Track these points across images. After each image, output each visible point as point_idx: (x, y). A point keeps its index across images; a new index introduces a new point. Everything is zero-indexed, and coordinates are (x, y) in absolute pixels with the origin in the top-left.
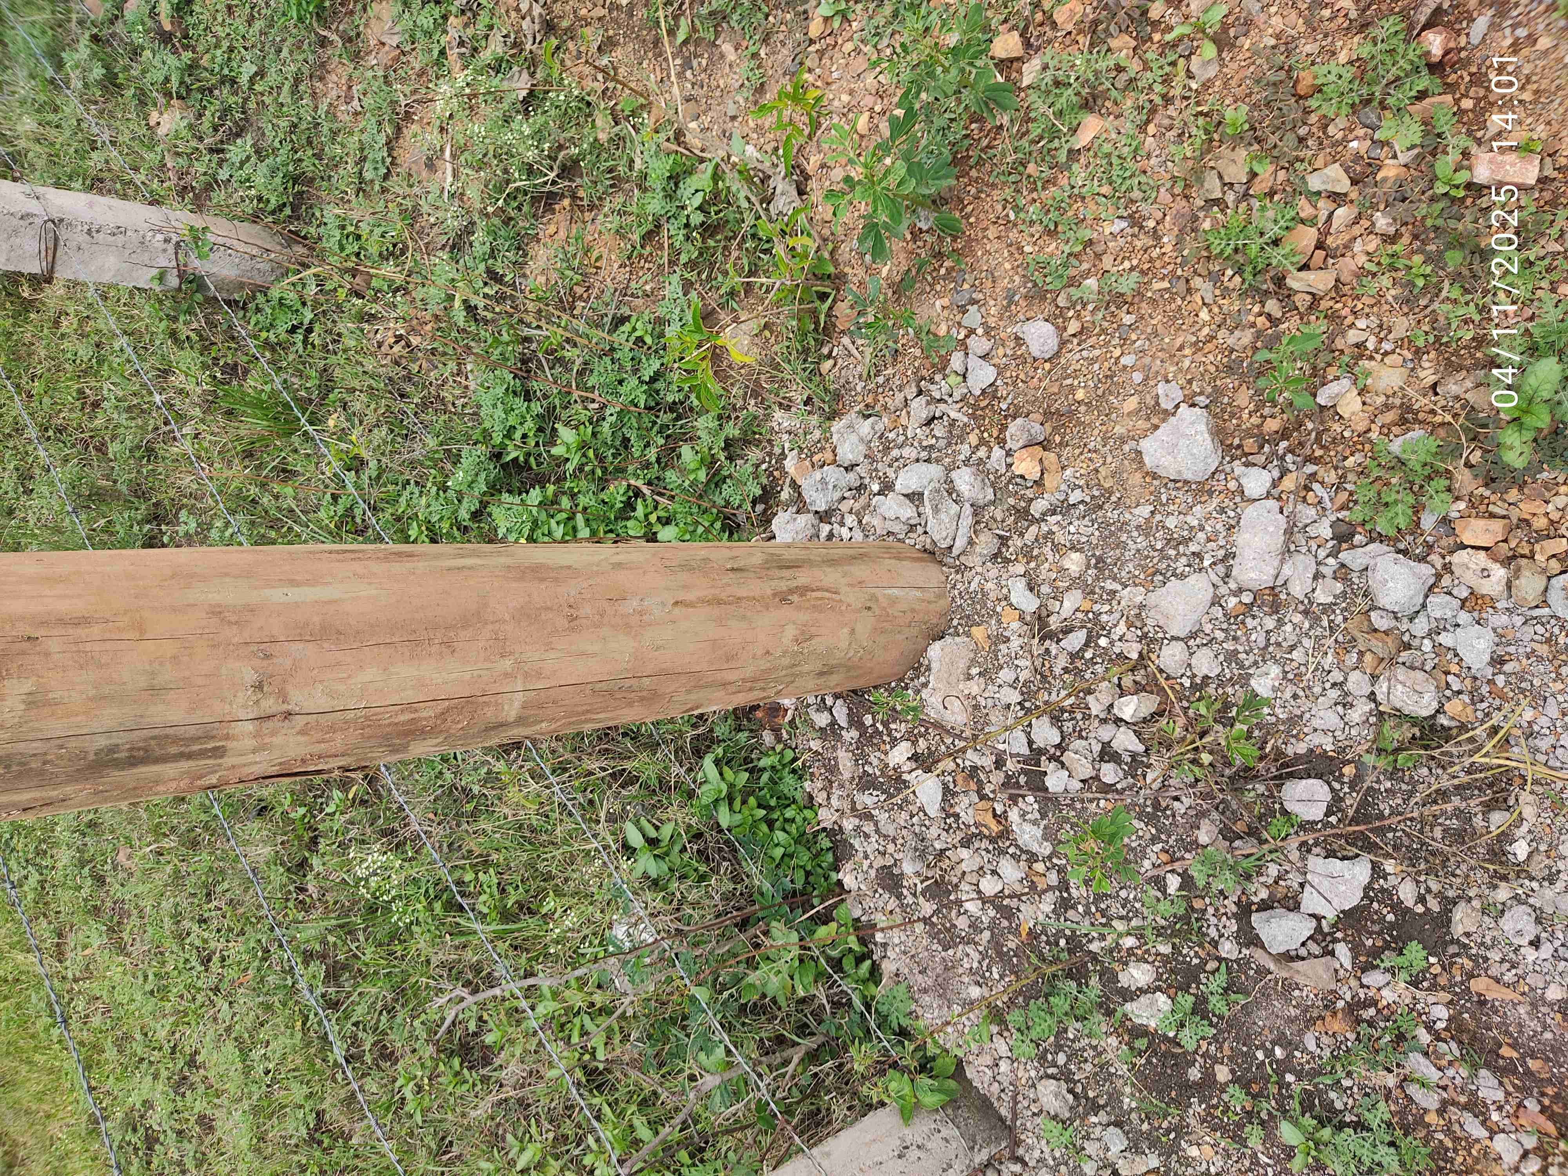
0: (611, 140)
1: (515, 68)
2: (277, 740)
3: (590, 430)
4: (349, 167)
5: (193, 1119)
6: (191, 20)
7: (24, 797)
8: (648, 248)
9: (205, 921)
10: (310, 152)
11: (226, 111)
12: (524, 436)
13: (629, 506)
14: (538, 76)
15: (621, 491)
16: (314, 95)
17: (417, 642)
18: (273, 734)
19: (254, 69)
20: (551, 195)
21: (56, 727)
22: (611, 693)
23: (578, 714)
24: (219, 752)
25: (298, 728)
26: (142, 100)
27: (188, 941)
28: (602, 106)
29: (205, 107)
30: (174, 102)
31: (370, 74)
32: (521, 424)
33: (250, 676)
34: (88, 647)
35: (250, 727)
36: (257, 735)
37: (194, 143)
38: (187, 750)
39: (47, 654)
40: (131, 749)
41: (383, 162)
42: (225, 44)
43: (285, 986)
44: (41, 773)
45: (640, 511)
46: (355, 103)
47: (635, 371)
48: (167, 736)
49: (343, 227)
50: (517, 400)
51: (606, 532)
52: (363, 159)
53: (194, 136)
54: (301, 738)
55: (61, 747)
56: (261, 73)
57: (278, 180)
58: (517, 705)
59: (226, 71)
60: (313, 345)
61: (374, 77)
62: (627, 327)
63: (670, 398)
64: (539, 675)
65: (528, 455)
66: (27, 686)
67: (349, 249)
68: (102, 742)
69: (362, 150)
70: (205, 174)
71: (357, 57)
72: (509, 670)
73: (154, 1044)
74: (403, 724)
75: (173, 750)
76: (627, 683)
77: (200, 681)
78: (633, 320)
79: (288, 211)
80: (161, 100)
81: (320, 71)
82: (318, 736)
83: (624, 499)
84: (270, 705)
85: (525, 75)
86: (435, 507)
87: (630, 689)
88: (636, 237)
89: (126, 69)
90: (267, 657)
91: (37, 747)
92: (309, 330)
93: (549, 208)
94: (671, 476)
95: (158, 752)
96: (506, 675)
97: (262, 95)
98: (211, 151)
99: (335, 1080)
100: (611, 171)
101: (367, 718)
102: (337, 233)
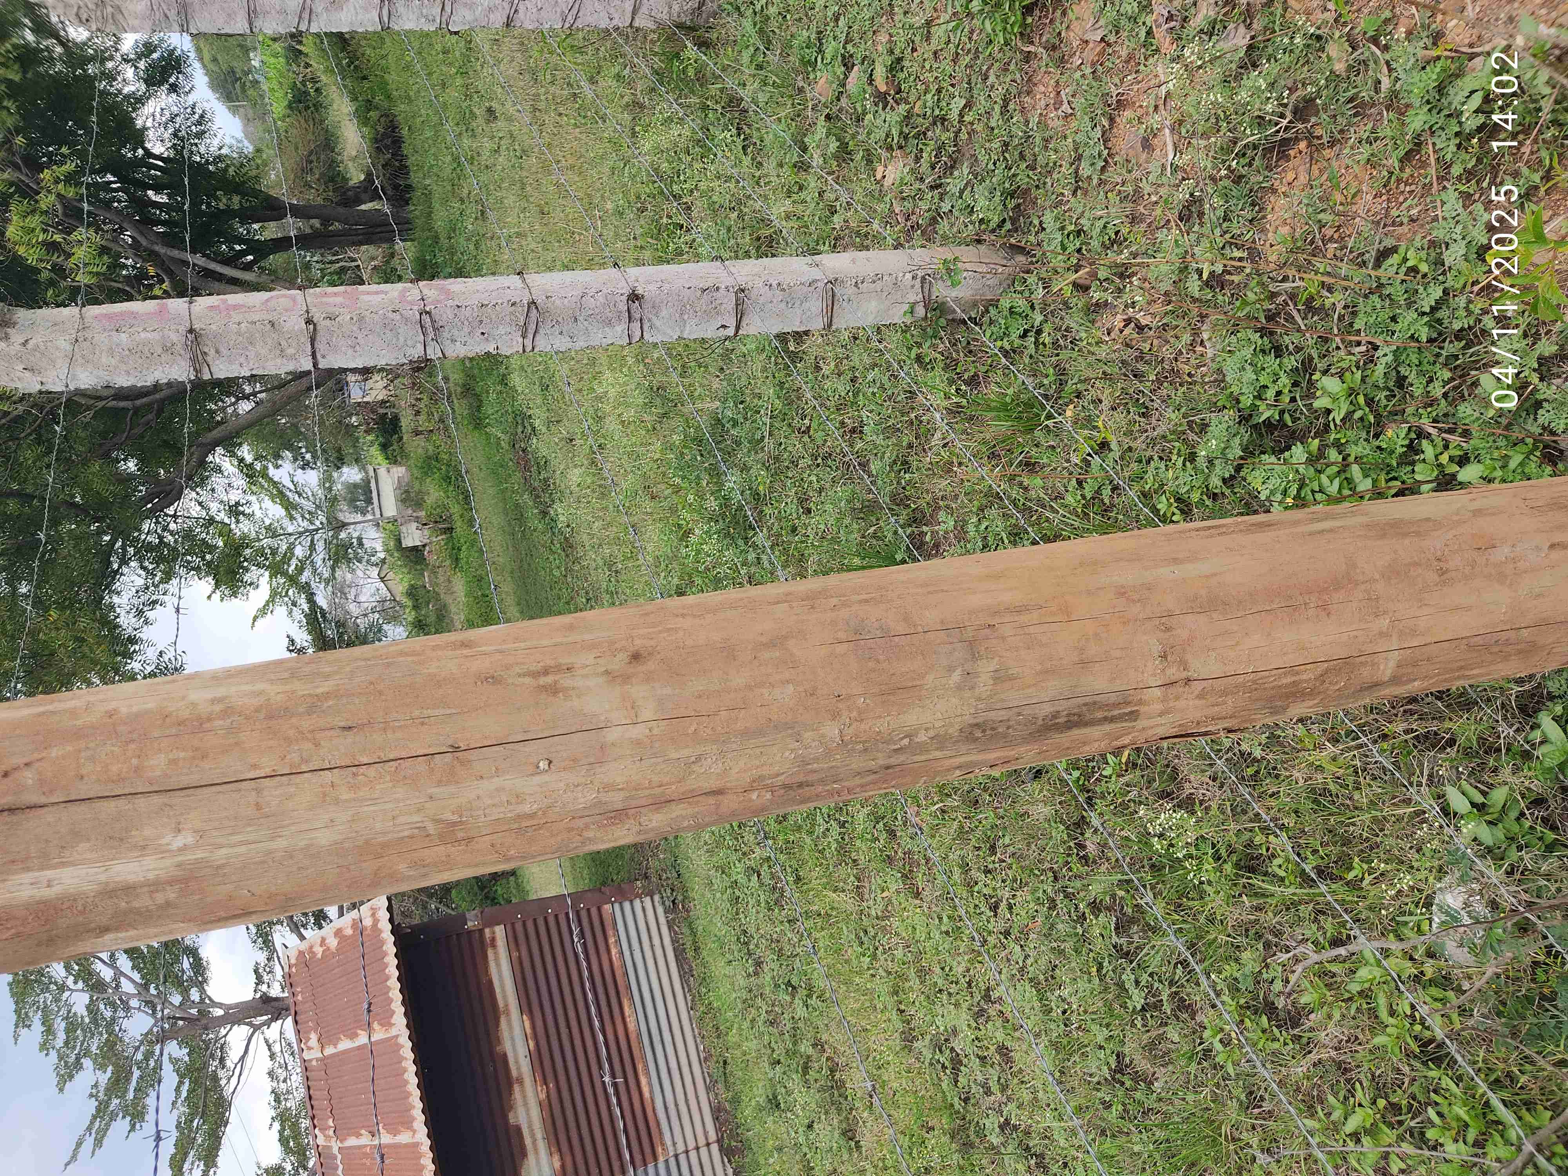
0: (1350, 68)
1: (1231, 26)
2: (1181, 704)
3: (1358, 375)
4: (1063, 169)
5: (993, 1048)
6: (902, 76)
7: (992, 756)
8: (1408, 170)
9: (989, 872)
10: (1023, 165)
11: (939, 149)
12: (1279, 393)
13: (1412, 448)
14: (1255, 26)
15: (1403, 435)
16: (1023, 110)
17: (1295, 608)
18: (1177, 698)
19: (963, 102)
20: (1285, 142)
21: (1014, 697)
22: (1486, 647)
23: (1452, 670)
24: (1133, 716)
25: (1196, 692)
26: (869, 160)
27: (976, 889)
28: (1337, 34)
29: (921, 150)
30: (897, 153)
31: (1078, 74)
32: (1274, 382)
33: (1156, 649)
34: (1032, 630)
35: (1157, 692)
36: (1164, 700)
37: (917, 185)
38: (1110, 714)
39: (1003, 638)
40: (1068, 715)
41: (1100, 155)
42: (933, 88)
43: (1077, 934)
44: (1005, 736)
45: (1429, 451)
46: (1065, 107)
47: (1410, 304)
48: (1095, 703)
49: (1062, 228)
50: (1268, 358)
51: (1387, 481)
52: (1079, 158)
53: (917, 179)
54: (1197, 702)
55: (1019, 714)
56: (968, 105)
57: (997, 199)
58: (1392, 664)
59: (937, 112)
60: (1044, 345)
61: (1083, 76)
62: (1395, 259)
63: (1457, 326)
64: (1414, 632)
65: (1281, 413)
66: (993, 665)
67: (1071, 248)
68: (1047, 709)
69: (1076, 150)
70: (930, 210)
71: (1062, 61)
72: (1385, 630)
73: (950, 978)
74: (1286, 686)
75: (1099, 715)
76: (1504, 636)
77: (1118, 653)
78: (1402, 250)
79: (1008, 226)
80: (884, 154)
81: (1029, 86)
82: (1212, 700)
83: (1407, 442)
84: (1174, 673)
85: (1242, 29)
86: (1184, 478)
87: (1507, 642)
88: (1393, 162)
89: (853, 137)
90: (1168, 629)
91: (1003, 715)
92: (1039, 332)
93: (1283, 156)
94: (1466, 411)
95: (1088, 717)
96: (1381, 634)
97: (972, 124)
98: (932, 188)
99: (1134, 1025)
100: (1351, 100)
101: (1254, 682)
102: (1058, 236)
